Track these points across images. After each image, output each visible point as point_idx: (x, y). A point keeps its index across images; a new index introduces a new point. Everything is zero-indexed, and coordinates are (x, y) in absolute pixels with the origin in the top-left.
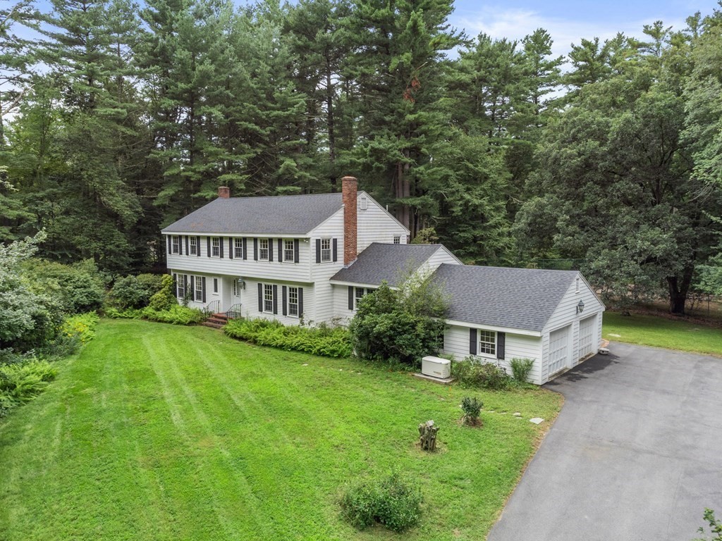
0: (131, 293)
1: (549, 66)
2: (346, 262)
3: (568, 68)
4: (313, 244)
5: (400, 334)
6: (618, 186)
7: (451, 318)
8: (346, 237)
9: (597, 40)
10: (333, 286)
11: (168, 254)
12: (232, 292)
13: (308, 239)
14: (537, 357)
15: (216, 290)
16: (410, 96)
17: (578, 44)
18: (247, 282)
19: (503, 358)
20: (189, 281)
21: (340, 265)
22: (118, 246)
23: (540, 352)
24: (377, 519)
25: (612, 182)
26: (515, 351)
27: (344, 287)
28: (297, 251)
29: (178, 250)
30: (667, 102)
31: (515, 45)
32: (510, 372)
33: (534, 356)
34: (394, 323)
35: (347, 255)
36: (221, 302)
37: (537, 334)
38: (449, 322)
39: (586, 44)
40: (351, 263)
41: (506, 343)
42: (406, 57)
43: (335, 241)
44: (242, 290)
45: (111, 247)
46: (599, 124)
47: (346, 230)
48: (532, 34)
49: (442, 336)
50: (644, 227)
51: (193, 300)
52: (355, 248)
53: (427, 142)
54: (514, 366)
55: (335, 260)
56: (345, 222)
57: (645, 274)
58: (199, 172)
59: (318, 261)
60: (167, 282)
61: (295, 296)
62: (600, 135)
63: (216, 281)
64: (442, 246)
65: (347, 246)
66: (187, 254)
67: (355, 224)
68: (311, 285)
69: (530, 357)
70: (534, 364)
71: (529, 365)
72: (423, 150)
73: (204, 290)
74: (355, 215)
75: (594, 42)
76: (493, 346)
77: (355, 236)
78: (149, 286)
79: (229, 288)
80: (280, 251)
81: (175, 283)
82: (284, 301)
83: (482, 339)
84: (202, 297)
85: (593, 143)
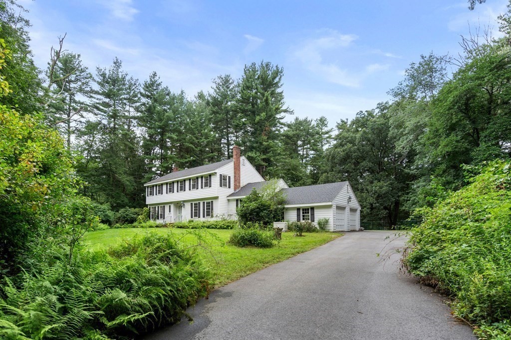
0: (127, 215)
1: (327, 133)
2: (235, 190)
3: (335, 133)
4: (218, 176)
5: (262, 211)
6: (362, 164)
7: (288, 204)
8: (235, 176)
9: (347, 120)
10: (229, 200)
11: (147, 197)
12: (178, 211)
13: (216, 173)
14: (330, 216)
15: (170, 212)
16: (266, 135)
17: (339, 122)
18: (185, 204)
19: (314, 221)
20: (157, 209)
21: (232, 191)
22: (123, 201)
23: (332, 214)
24: (250, 241)
25: (359, 163)
26: (319, 215)
27: (233, 200)
28: (210, 181)
29: (152, 194)
30: (381, 122)
31: (312, 121)
32: (317, 226)
33: (329, 217)
34: (259, 205)
35: (235, 185)
36: (172, 217)
37: (330, 203)
38: (286, 206)
39: (342, 121)
40: (237, 190)
41: (315, 213)
42: (263, 115)
43: (229, 177)
44: (183, 208)
45: (119, 202)
46: (352, 137)
47: (235, 173)
48: (319, 119)
49: (283, 213)
50: (376, 182)
51: (158, 219)
52: (239, 183)
53: (274, 156)
54: (319, 224)
55: (229, 187)
56: (235, 169)
57: (378, 203)
58: (164, 167)
59: (221, 186)
60: (145, 211)
61: (209, 205)
62: (352, 142)
63: (170, 206)
64: (282, 179)
65: (235, 181)
66: (156, 195)
67: (239, 170)
68: (217, 198)
69: (327, 217)
70: (329, 221)
71: (327, 222)
72: (272, 159)
73: (164, 212)
74: (239, 166)
75: (346, 121)
76: (308, 216)
77: (239, 176)
78: (136, 213)
79: (177, 210)
80: (202, 182)
81: (150, 212)
82: (204, 210)
83: (303, 213)
84: (163, 216)
85: (350, 145)
